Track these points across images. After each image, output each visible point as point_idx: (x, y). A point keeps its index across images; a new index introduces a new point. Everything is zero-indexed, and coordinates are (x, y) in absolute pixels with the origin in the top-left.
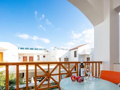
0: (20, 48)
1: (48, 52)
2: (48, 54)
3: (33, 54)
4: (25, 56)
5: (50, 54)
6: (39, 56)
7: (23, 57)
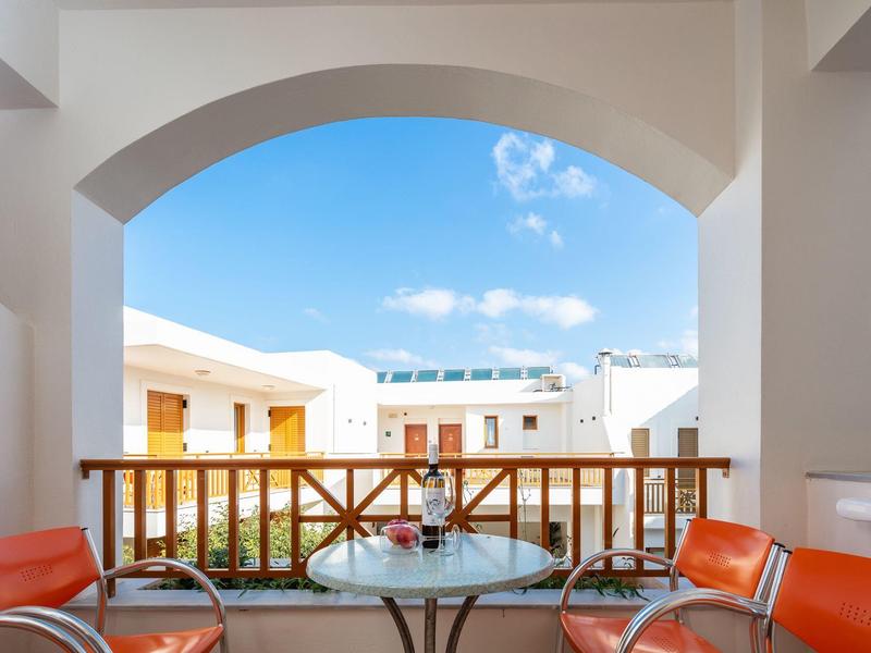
0: (389, 377)
1: (555, 388)
2: (557, 405)
3: (462, 408)
4: (414, 420)
5: (570, 403)
6: (496, 418)
7: (408, 428)
